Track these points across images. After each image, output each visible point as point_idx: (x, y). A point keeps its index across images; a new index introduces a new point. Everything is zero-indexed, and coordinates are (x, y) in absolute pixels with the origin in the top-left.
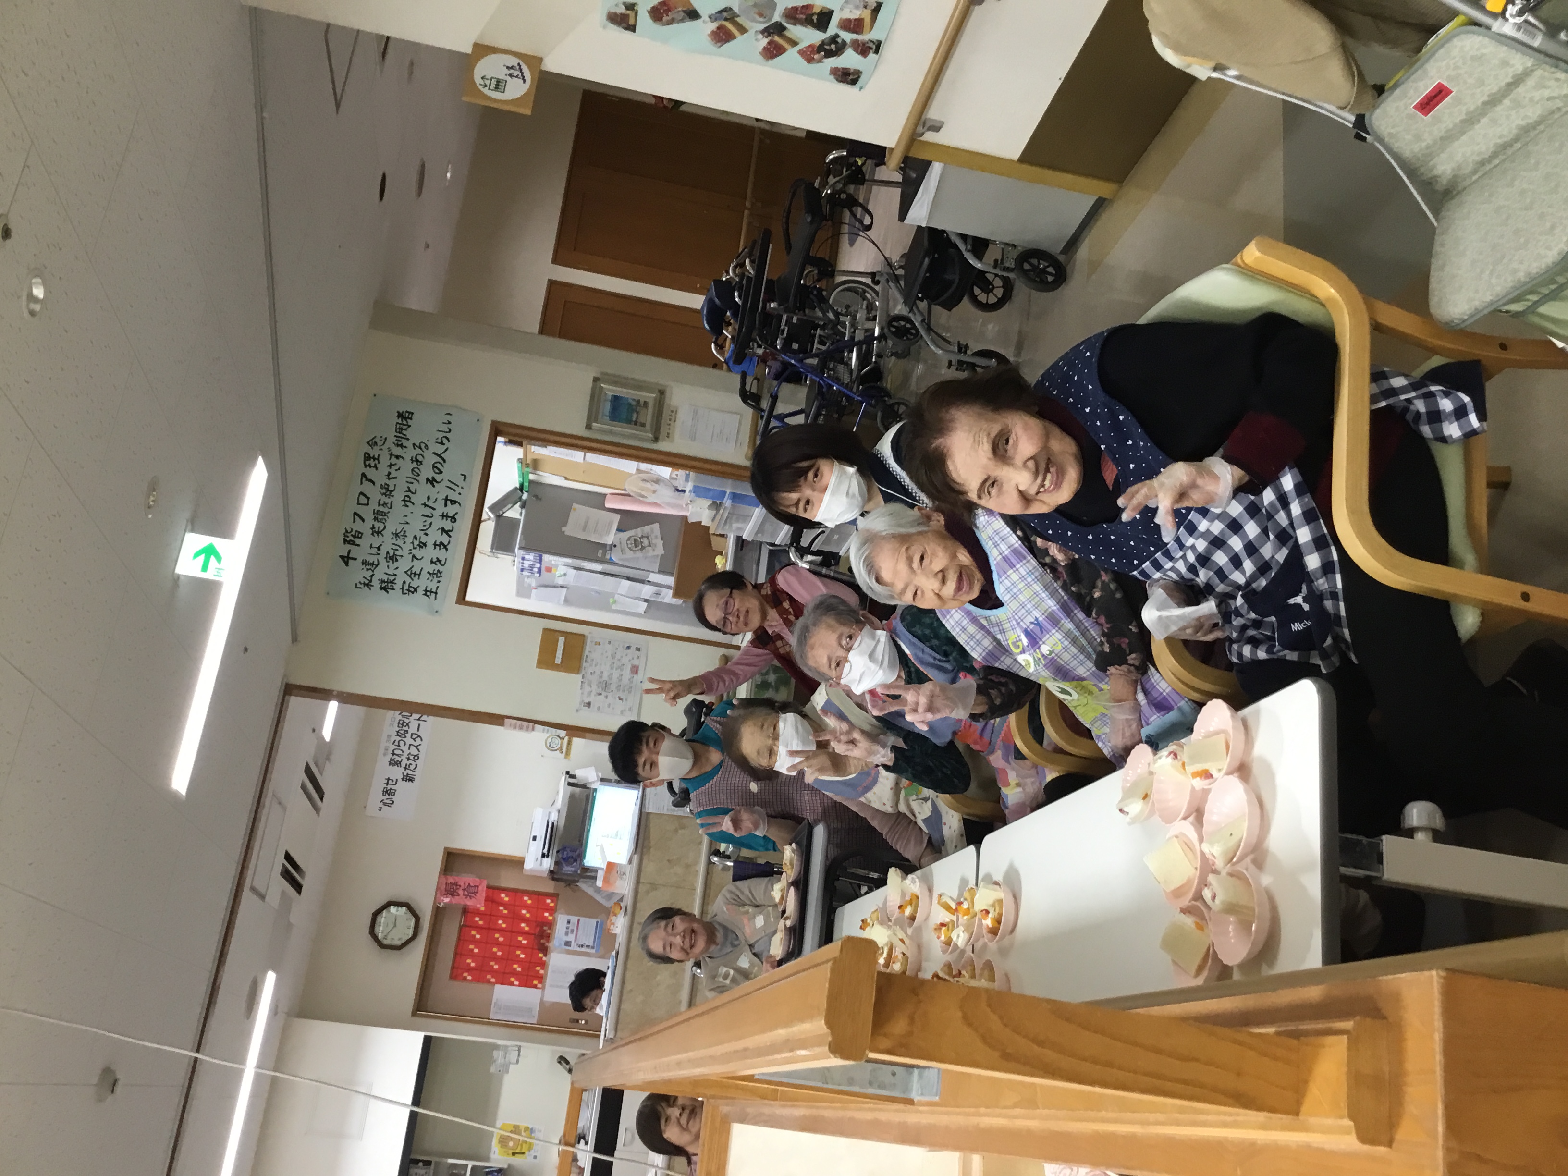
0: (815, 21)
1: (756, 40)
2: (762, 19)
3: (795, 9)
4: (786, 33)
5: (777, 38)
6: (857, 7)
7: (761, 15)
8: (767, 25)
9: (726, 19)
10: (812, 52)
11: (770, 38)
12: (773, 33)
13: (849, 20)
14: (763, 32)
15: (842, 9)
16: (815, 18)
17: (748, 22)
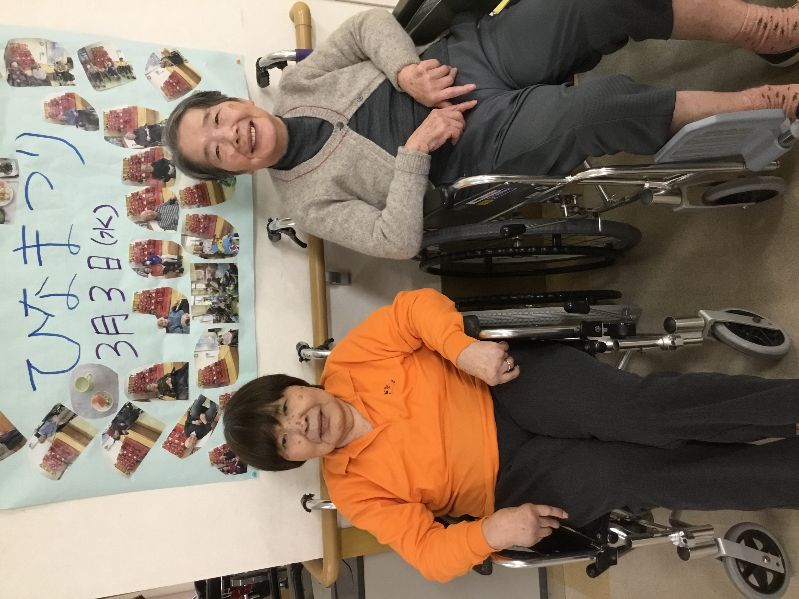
0: (171, 385)
1: (106, 447)
2: (106, 409)
3: (141, 376)
4: (142, 420)
5: (132, 435)
6: (212, 347)
7: (102, 402)
8: (113, 416)
9: (60, 429)
10: (182, 439)
11: (123, 437)
12: (125, 428)
13: (209, 369)
14: (111, 432)
15: (196, 356)
16: (169, 381)
17: (88, 420)
